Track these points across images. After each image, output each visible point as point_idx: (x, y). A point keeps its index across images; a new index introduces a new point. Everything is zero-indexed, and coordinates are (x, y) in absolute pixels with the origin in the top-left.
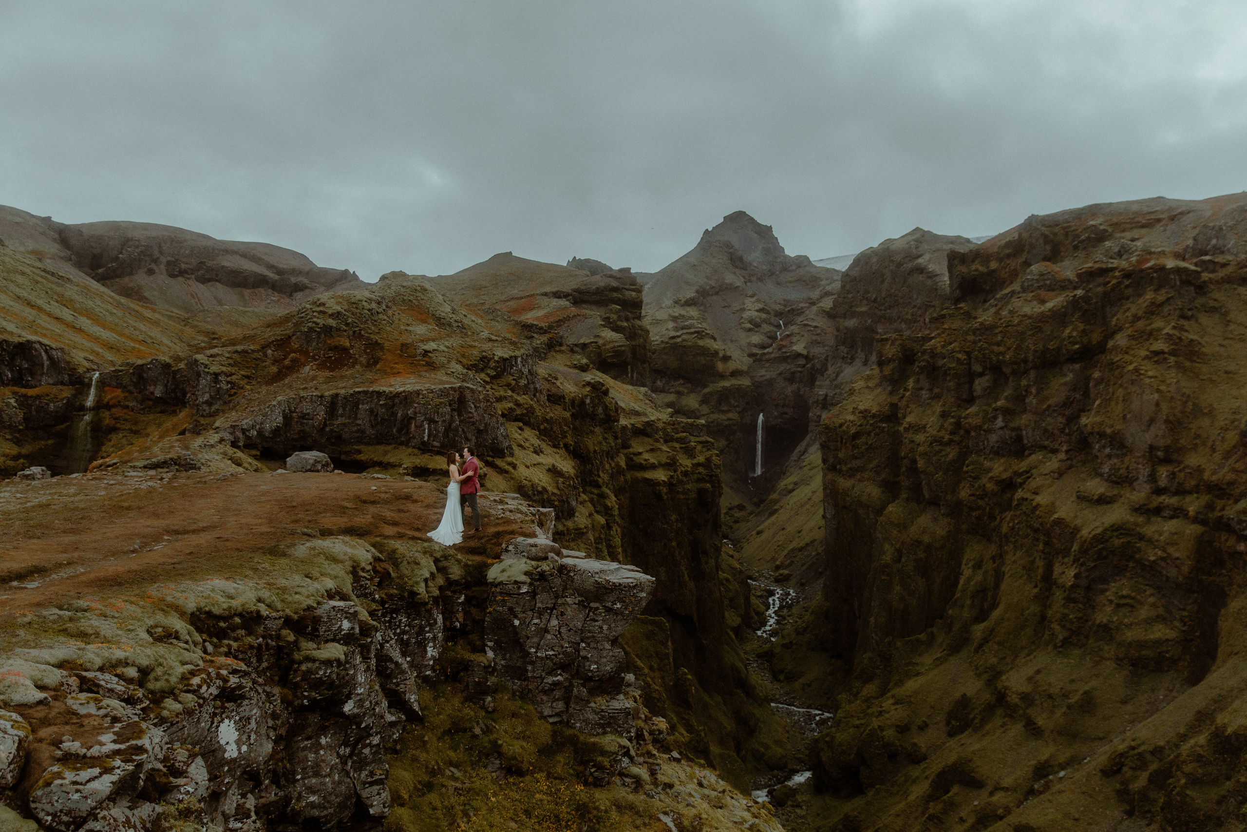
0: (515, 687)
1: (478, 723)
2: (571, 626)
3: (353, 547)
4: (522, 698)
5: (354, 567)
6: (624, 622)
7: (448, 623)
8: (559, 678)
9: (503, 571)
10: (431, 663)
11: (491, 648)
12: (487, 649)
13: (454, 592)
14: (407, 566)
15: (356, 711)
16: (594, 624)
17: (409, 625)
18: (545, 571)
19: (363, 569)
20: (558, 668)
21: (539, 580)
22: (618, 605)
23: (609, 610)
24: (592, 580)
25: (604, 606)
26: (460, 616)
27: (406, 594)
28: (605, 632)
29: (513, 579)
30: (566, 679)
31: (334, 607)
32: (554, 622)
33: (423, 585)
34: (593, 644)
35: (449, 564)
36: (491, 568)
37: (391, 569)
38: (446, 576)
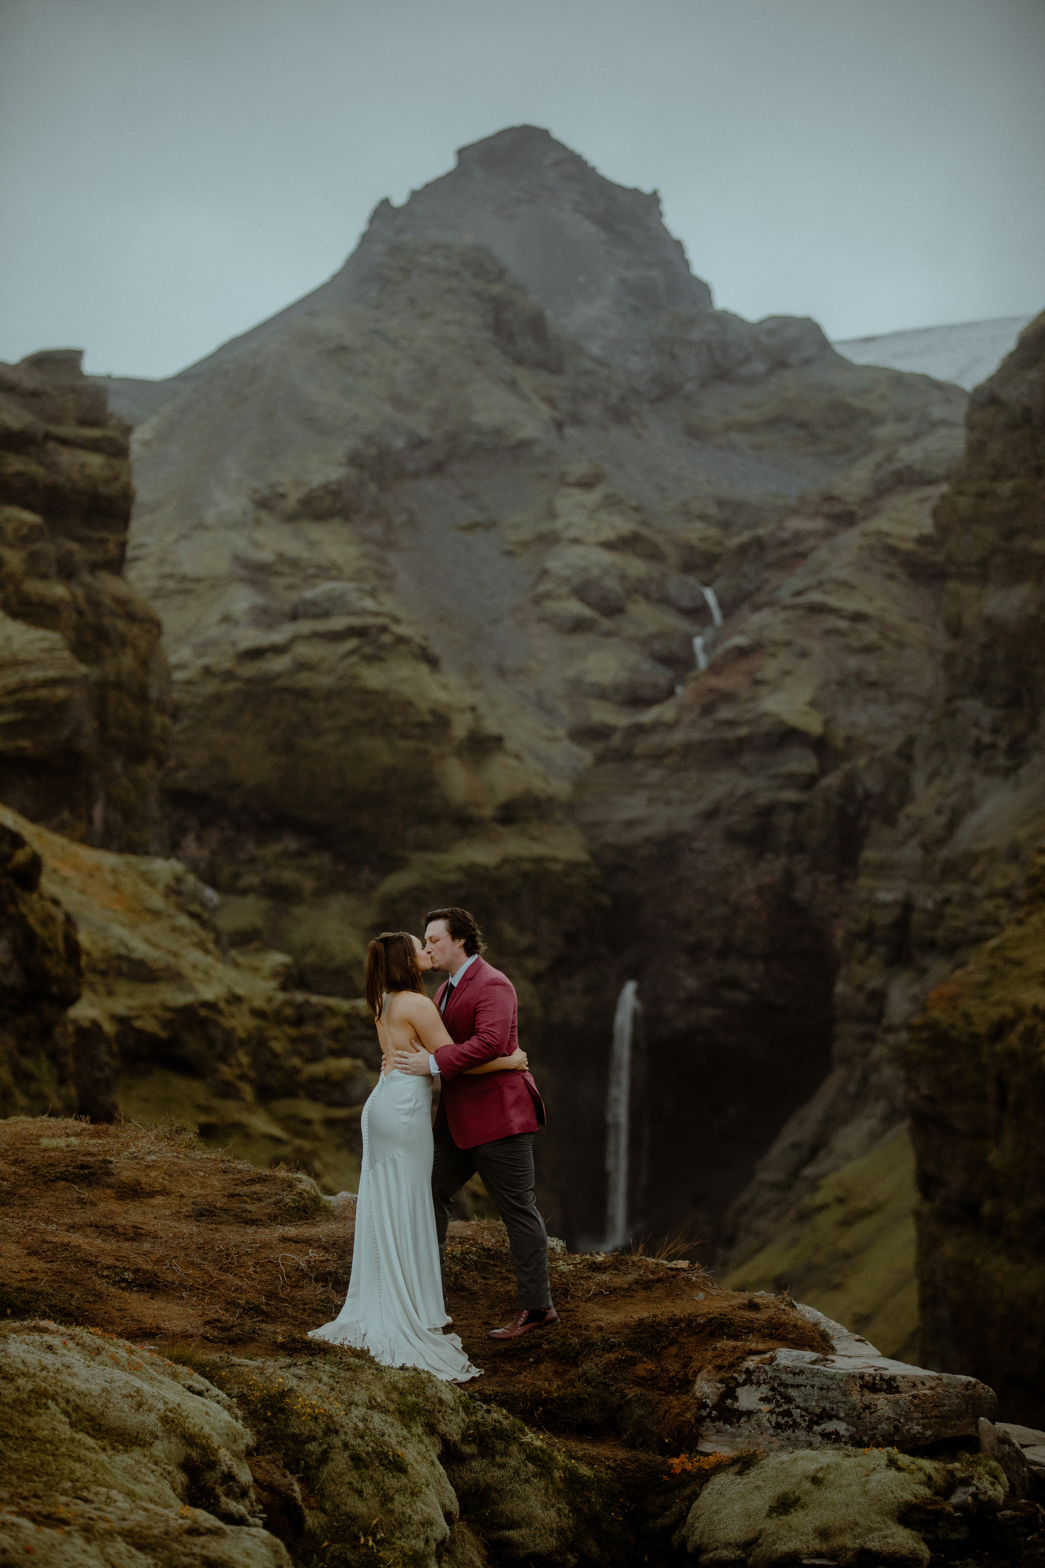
3: (133, 1368)
5: (187, 1466)
14: (352, 1477)
35: (498, 1473)
36: (696, 1496)
37: (296, 1487)
38: (494, 1536)
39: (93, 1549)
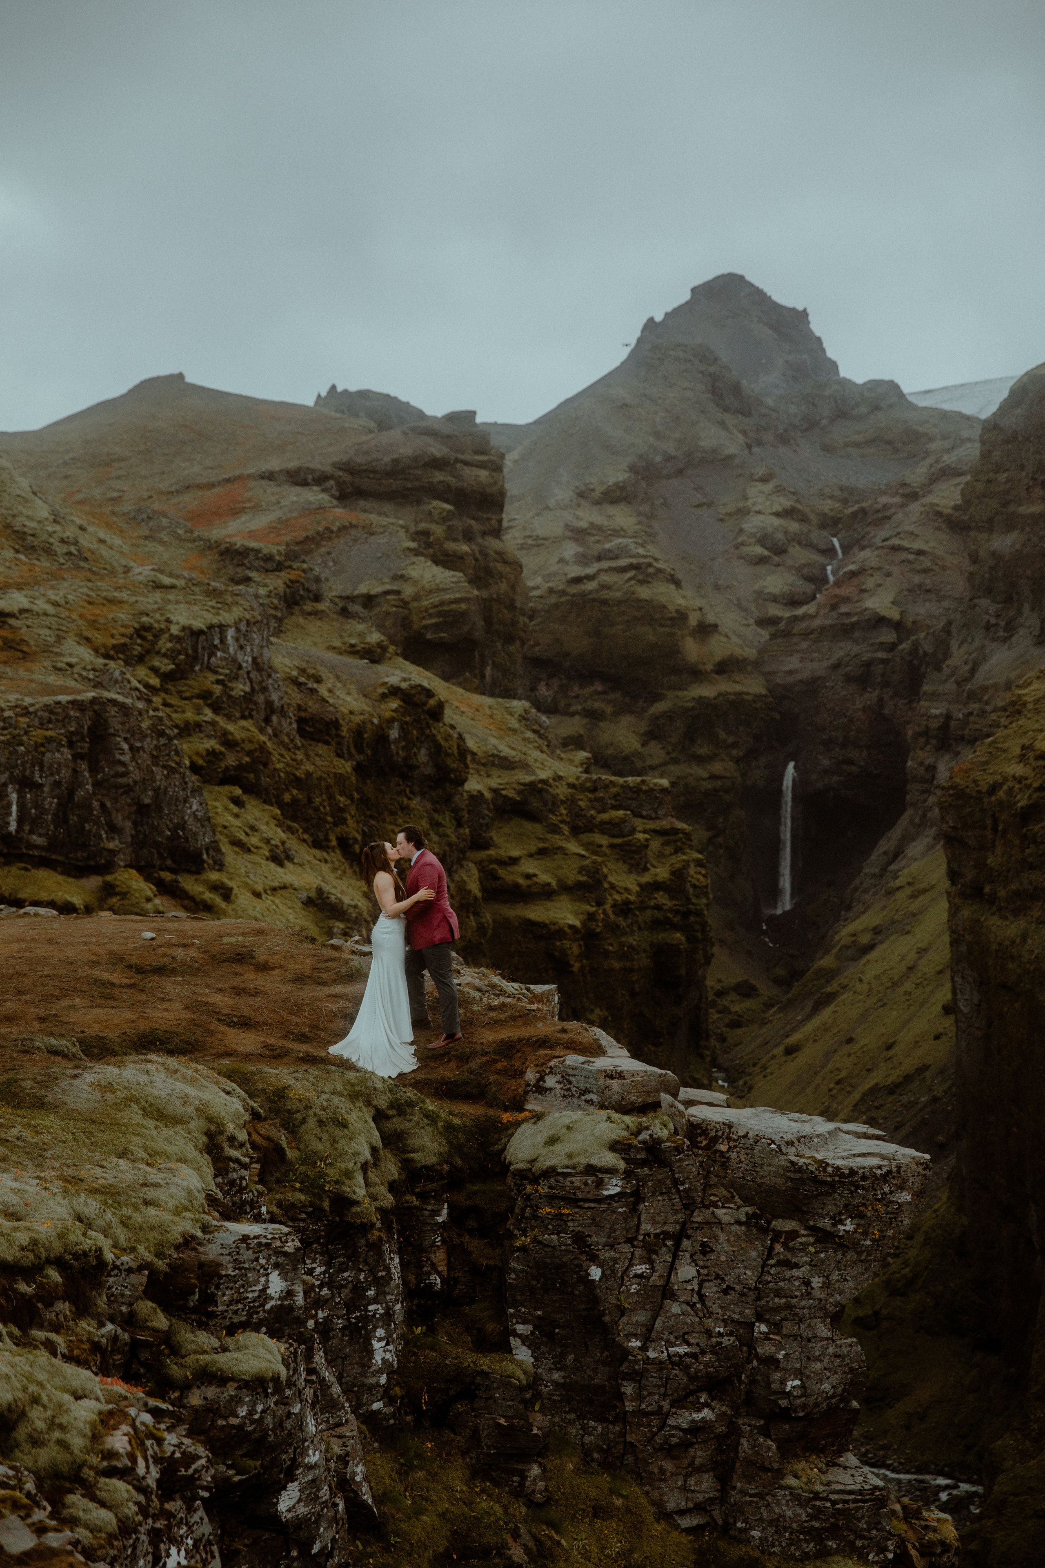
0: (588, 1439)
1: (516, 1535)
2: (729, 1280)
3: (192, 1082)
4: (606, 1466)
5: (209, 1134)
6: (860, 1268)
7: (412, 1278)
8: (706, 1413)
9: (552, 1141)
10: (383, 1380)
11: (524, 1339)
12: (515, 1342)
13: (423, 1197)
14: (317, 1131)
15: (302, 1510)
16: (788, 1274)
17: (330, 1284)
18: (659, 1141)
19: (232, 1139)
20: (700, 1389)
21: (644, 1163)
22: (849, 1226)
23: (824, 1238)
24: (781, 1161)
25: (814, 1230)
26: (439, 1257)
27: (326, 1204)
28: (817, 1293)
29: (583, 1161)
30: (721, 1416)
31: (245, 1238)
32: (686, 1271)
33: (359, 1178)
34: (788, 1327)
35: (408, 1124)
36: (512, 1135)
37: (283, 1138)
38: (405, 1156)
39: (65, 1202)
